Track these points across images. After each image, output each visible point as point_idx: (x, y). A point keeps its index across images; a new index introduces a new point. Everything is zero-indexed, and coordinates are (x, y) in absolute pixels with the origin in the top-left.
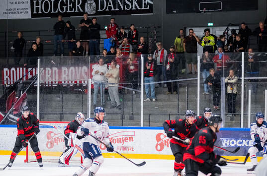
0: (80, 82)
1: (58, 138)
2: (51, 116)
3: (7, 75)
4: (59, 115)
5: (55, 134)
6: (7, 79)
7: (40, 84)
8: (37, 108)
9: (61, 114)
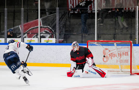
0: (129, 9)
1: (112, 54)
2: (106, 36)
3: (71, 4)
4: (113, 35)
5: (110, 51)
6: (71, 6)
7: (97, 11)
8: (95, 30)
9: (114, 34)
